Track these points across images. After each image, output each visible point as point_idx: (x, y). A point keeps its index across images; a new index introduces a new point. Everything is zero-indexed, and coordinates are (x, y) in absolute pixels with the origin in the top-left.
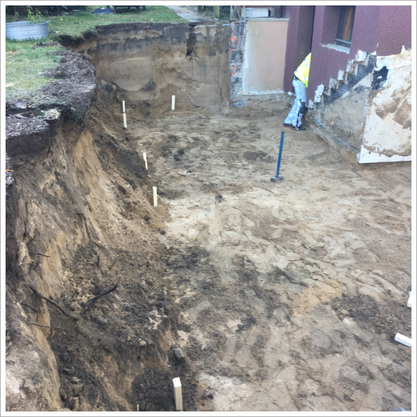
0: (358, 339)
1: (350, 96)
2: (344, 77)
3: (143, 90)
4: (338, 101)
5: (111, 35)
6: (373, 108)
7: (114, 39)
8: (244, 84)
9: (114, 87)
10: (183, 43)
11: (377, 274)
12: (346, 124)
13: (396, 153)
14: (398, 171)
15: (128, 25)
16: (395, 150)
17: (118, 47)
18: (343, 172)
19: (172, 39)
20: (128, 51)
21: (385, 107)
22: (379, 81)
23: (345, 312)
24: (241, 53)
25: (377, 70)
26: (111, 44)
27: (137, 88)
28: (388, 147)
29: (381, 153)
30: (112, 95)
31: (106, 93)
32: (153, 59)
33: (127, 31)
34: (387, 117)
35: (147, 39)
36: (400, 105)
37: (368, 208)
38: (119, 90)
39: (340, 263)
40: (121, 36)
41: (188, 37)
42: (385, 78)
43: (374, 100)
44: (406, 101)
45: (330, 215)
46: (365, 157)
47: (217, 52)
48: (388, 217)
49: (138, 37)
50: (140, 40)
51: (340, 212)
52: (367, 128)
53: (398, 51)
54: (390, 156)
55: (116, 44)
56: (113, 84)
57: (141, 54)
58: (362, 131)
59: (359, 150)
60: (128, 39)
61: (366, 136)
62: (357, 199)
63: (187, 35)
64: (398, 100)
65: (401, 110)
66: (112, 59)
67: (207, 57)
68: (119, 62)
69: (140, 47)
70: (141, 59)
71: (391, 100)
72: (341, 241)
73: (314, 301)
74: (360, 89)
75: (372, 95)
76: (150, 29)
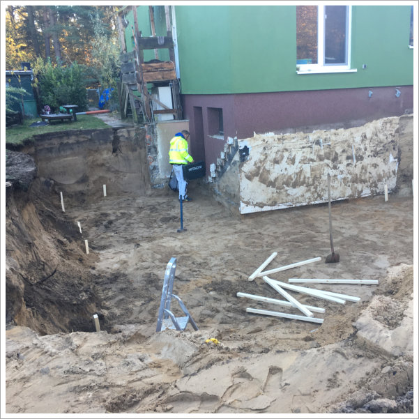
0: (215, 299)
1: (231, 169)
2: (225, 156)
3: (78, 182)
4: (225, 174)
5: (47, 141)
6: (243, 174)
7: (49, 144)
8: (160, 171)
9: (52, 182)
10: (108, 144)
11: (237, 270)
12: (232, 189)
13: (266, 205)
14: (269, 218)
15: (61, 133)
16: (265, 202)
17: (54, 150)
18: (231, 222)
19: (99, 141)
20: (62, 153)
21: (251, 173)
22: (244, 156)
23: (211, 289)
24: (155, 147)
25: (241, 148)
26: (47, 149)
27: (73, 181)
28: (259, 201)
29: (255, 206)
30: (50, 188)
31: (45, 187)
32: (85, 157)
33: (61, 137)
34: (254, 180)
35: (78, 142)
36: (261, 171)
37: (242, 239)
38: (56, 184)
39: (215, 268)
40: (56, 142)
41: (112, 139)
42: (247, 154)
43: (242, 169)
44: (264, 168)
45: (216, 246)
46: (245, 209)
47: (138, 148)
48: (254, 242)
49: (70, 141)
50: (72, 144)
51: (222, 244)
52: (242, 189)
53: (252, 136)
54: (262, 207)
55: (52, 148)
56: (51, 179)
57: (74, 154)
58: (239, 191)
59: (239, 205)
60: (62, 144)
61: (242, 194)
62: (236, 236)
63: (112, 137)
64: (259, 168)
65: (262, 174)
66: (49, 160)
67: (130, 153)
68: (55, 162)
69: (72, 149)
70: (74, 158)
71: (254, 168)
72: (219, 258)
73: (193, 287)
74: (235, 163)
75: (241, 166)
76: (80, 134)
